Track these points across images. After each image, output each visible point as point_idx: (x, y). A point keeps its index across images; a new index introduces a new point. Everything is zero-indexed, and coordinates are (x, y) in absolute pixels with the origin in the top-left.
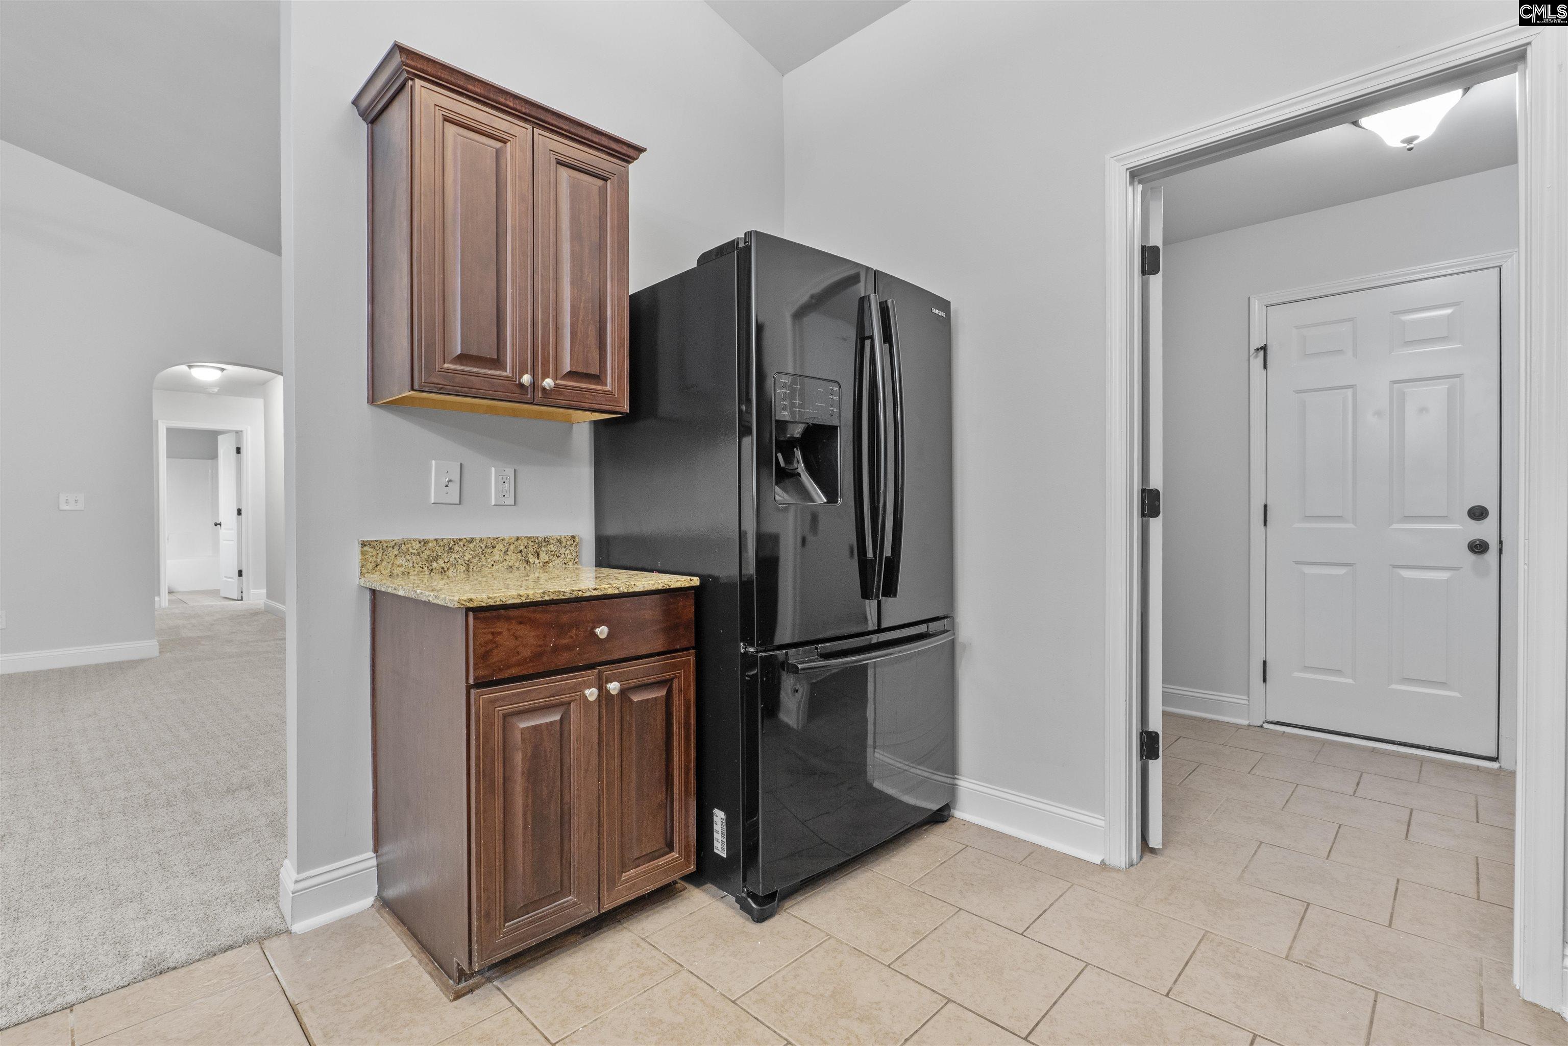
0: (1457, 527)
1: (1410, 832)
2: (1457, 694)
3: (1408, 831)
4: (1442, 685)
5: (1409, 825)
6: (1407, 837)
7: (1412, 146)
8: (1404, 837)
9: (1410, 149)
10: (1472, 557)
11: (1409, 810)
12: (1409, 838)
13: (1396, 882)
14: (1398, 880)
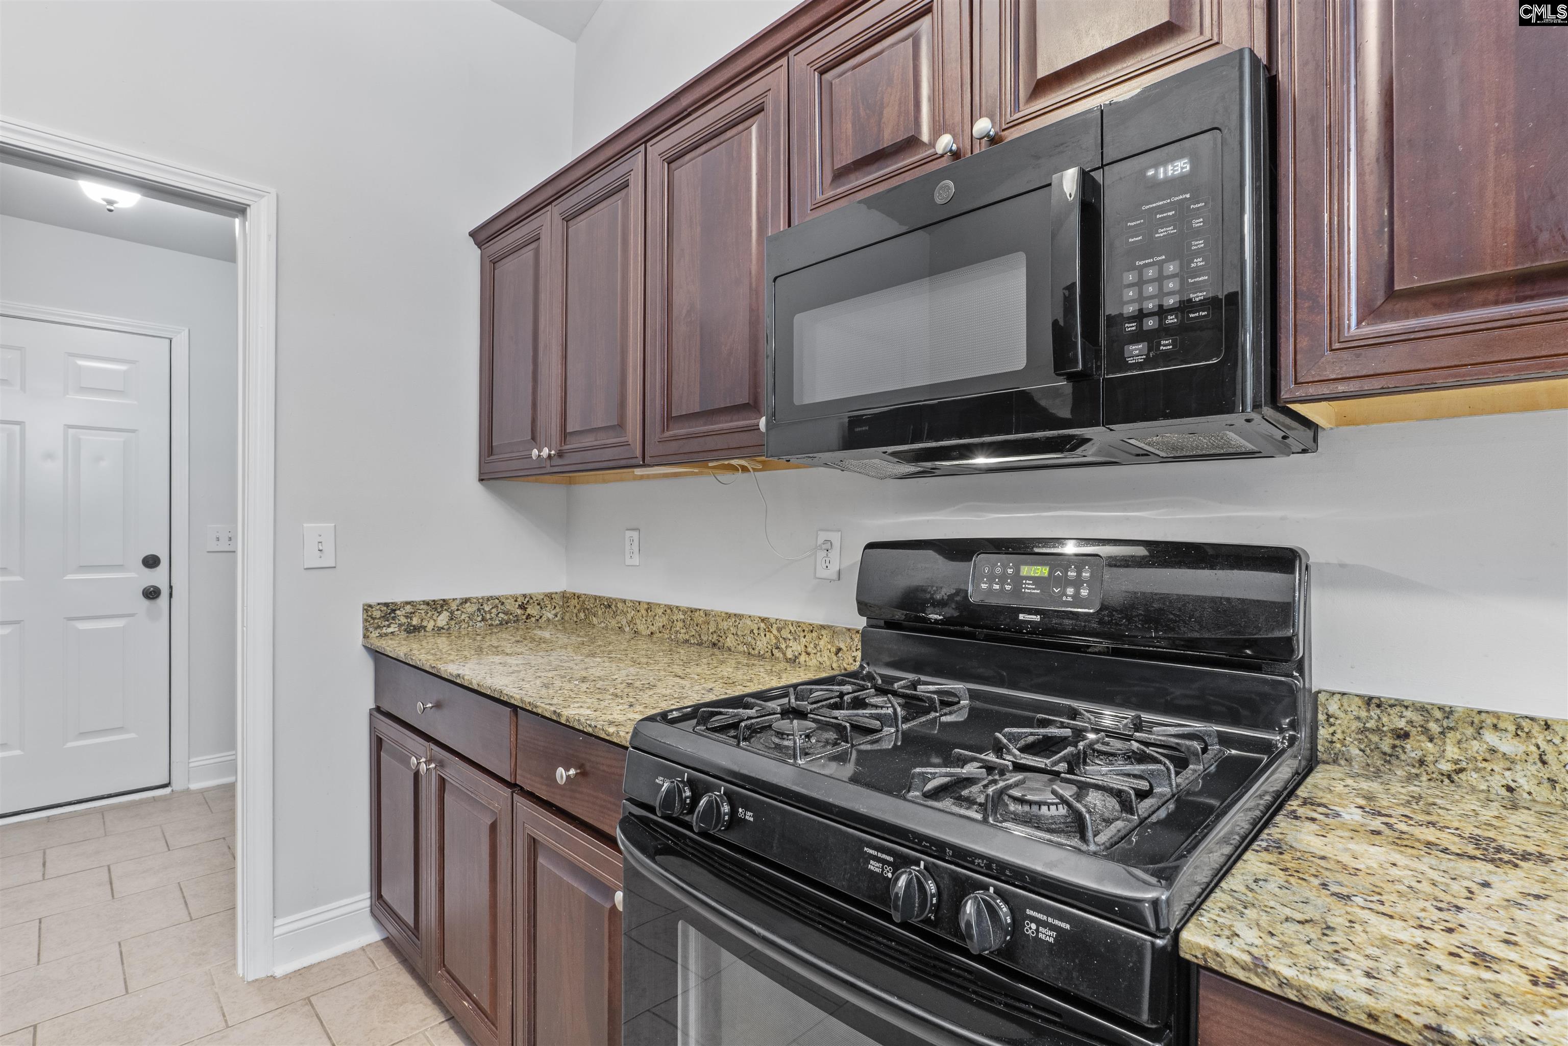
0: (133, 575)
1: (114, 889)
2: (133, 735)
3: (112, 889)
4: (120, 729)
5: (111, 884)
6: (113, 896)
7: (112, 208)
8: (110, 897)
9: (110, 211)
10: (146, 603)
11: (106, 868)
12: (115, 897)
13: (118, 947)
14: (120, 944)
